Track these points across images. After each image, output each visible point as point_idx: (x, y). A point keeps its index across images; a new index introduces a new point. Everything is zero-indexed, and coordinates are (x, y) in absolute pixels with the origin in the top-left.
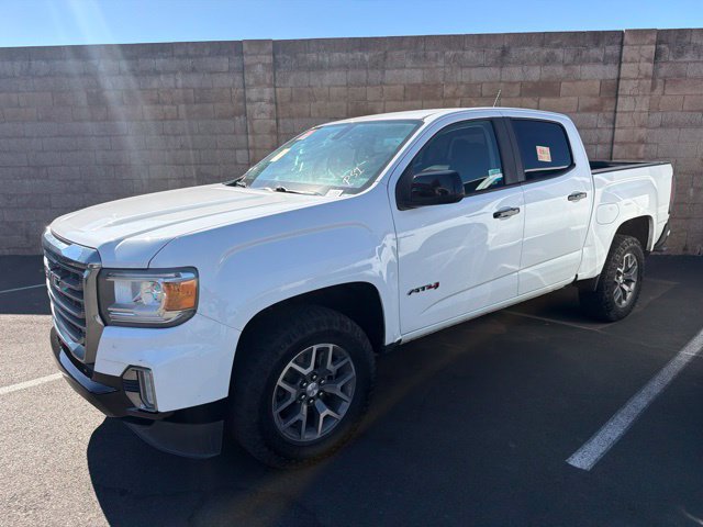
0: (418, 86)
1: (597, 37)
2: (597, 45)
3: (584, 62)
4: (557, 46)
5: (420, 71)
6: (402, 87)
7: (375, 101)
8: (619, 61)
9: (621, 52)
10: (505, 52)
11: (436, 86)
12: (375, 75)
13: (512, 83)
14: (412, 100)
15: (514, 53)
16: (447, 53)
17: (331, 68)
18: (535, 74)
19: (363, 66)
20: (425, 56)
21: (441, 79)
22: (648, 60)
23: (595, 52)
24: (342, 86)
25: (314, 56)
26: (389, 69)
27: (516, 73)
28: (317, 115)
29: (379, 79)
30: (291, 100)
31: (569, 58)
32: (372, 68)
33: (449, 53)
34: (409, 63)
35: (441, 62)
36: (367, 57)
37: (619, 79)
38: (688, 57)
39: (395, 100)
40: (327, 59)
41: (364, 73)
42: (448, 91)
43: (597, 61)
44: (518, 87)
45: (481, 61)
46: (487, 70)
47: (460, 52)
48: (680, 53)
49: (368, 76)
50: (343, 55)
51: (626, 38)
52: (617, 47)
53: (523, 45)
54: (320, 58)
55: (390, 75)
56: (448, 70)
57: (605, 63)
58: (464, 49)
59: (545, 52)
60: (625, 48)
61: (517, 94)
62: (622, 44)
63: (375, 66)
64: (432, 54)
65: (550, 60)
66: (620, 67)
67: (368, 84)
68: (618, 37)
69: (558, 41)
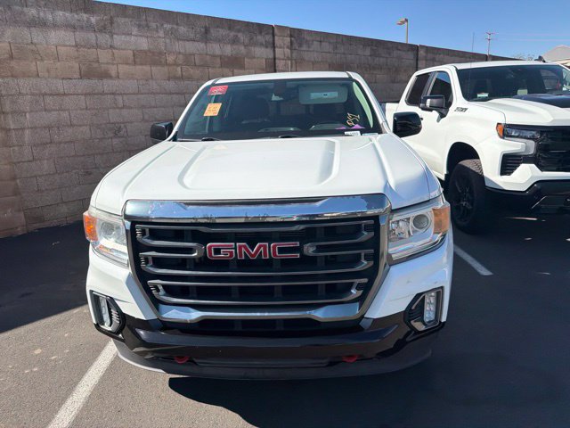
0: (145, 52)
1: (261, 28)
2: (260, 33)
3: (255, 44)
4: (239, 31)
5: (144, 40)
6: (131, 52)
7: (108, 63)
8: (274, 47)
9: (274, 40)
10: (207, 31)
11: (160, 53)
12: (104, 38)
13: (214, 56)
14: (141, 64)
15: (213, 32)
16: (165, 26)
17: (55, 26)
18: (228, 50)
19: (90, 27)
20: (147, 26)
21: (163, 48)
22: (288, 47)
23: (260, 38)
24: (70, 46)
25: (33, 11)
26: (116, 34)
27: (216, 48)
28: (46, 74)
29: (109, 43)
30: (12, 57)
31: (247, 41)
32: (101, 31)
33: (168, 26)
34: (135, 31)
35: (161, 34)
36: (93, 20)
37: (275, 59)
38: (304, 48)
39: (127, 64)
40: (50, 17)
41: (92, 37)
42: (170, 59)
43: (262, 44)
44: (218, 60)
45: (192, 36)
46: (196, 44)
47: (175, 26)
48: (300, 45)
49: (97, 40)
50: (68, 14)
51: (276, 31)
52: (271, 36)
53: (218, 27)
54: (42, 14)
55: (118, 40)
56: (168, 41)
57: (267, 47)
58: (177, 24)
59: (232, 34)
60: (276, 38)
61: (219, 65)
62: (274, 36)
63: (103, 29)
64: (153, 25)
65: (235, 41)
66: (274, 51)
67: (98, 46)
68: (271, 30)
69: (238, 27)
